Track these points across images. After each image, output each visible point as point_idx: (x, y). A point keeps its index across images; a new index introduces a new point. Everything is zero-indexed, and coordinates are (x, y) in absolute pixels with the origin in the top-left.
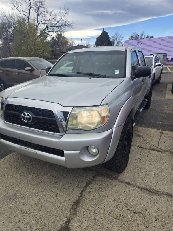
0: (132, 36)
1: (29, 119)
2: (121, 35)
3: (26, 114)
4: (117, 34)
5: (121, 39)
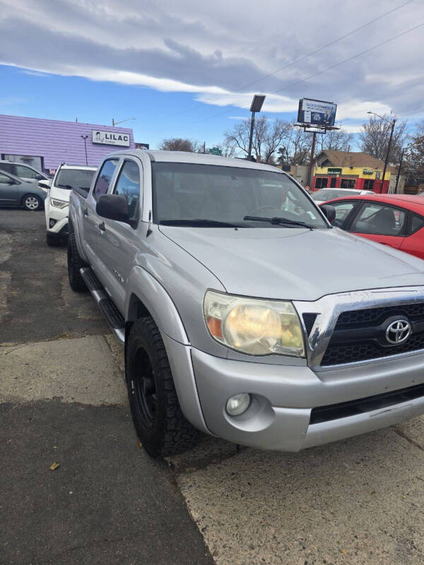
1: (404, 334)
3: (400, 323)
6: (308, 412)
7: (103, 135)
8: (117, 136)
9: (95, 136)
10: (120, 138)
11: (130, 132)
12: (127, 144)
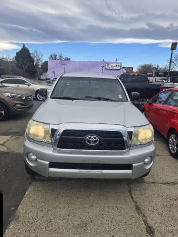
0: (51, 56)
1: (95, 142)
2: (40, 54)
3: (92, 137)
4: (36, 52)
5: (40, 57)
6: (48, 163)
7: (110, 65)
8: (115, 65)
9: (107, 66)
10: (116, 66)
11: (121, 63)
12: (119, 68)
